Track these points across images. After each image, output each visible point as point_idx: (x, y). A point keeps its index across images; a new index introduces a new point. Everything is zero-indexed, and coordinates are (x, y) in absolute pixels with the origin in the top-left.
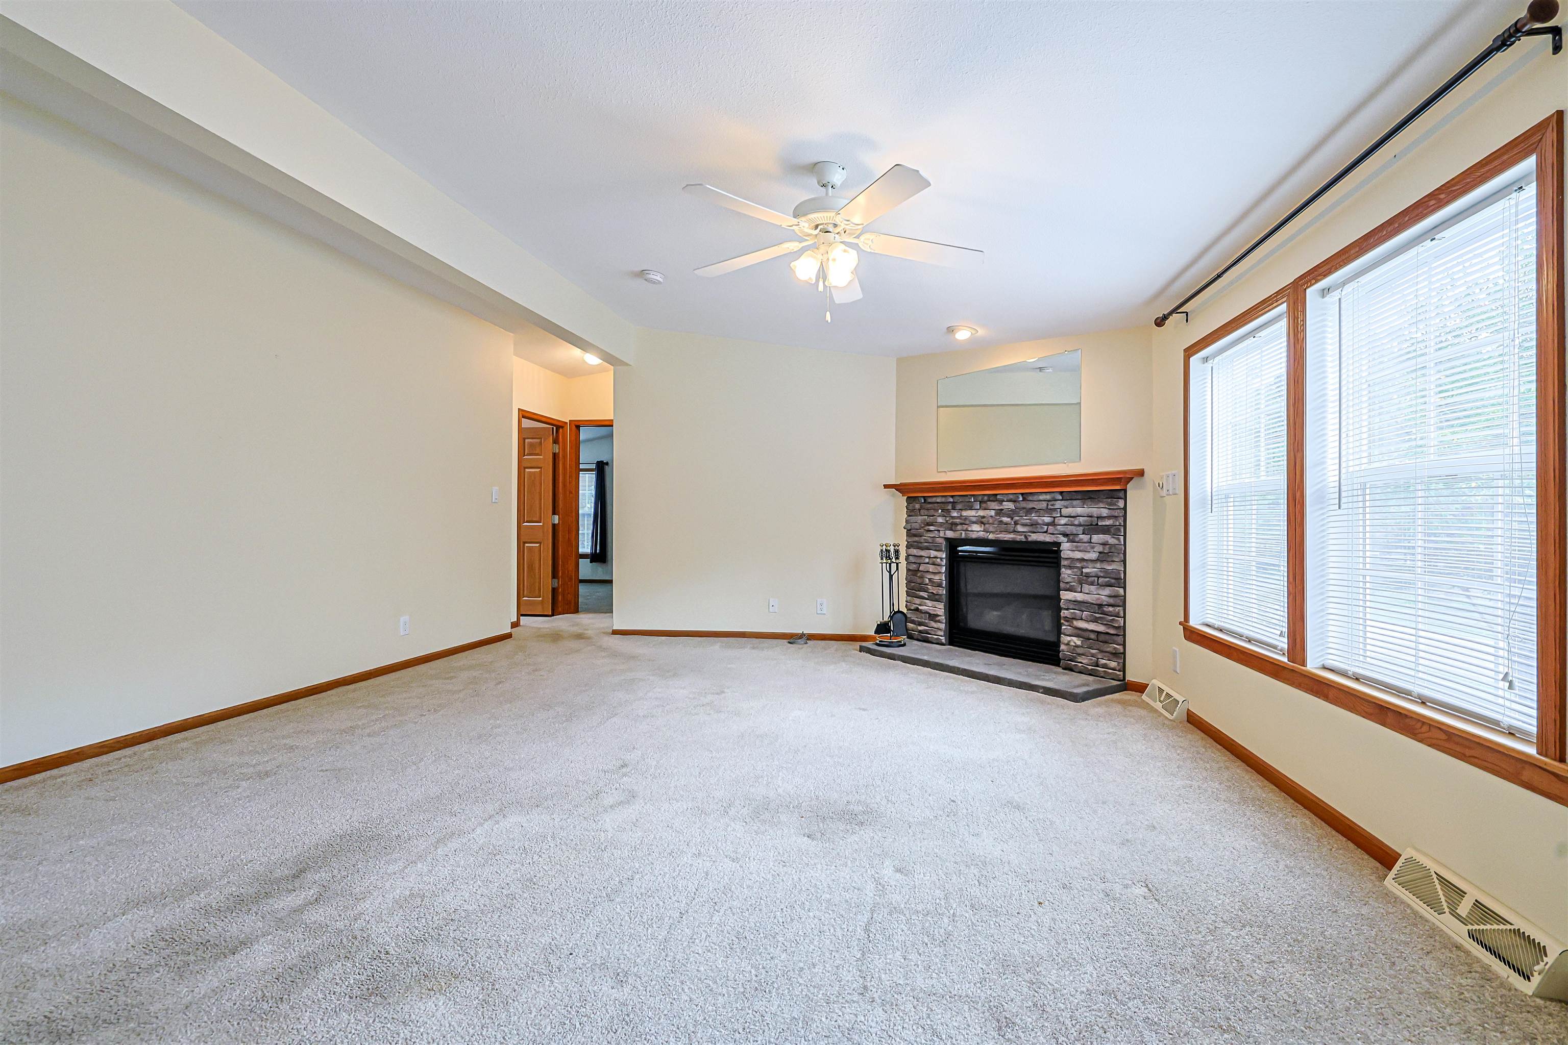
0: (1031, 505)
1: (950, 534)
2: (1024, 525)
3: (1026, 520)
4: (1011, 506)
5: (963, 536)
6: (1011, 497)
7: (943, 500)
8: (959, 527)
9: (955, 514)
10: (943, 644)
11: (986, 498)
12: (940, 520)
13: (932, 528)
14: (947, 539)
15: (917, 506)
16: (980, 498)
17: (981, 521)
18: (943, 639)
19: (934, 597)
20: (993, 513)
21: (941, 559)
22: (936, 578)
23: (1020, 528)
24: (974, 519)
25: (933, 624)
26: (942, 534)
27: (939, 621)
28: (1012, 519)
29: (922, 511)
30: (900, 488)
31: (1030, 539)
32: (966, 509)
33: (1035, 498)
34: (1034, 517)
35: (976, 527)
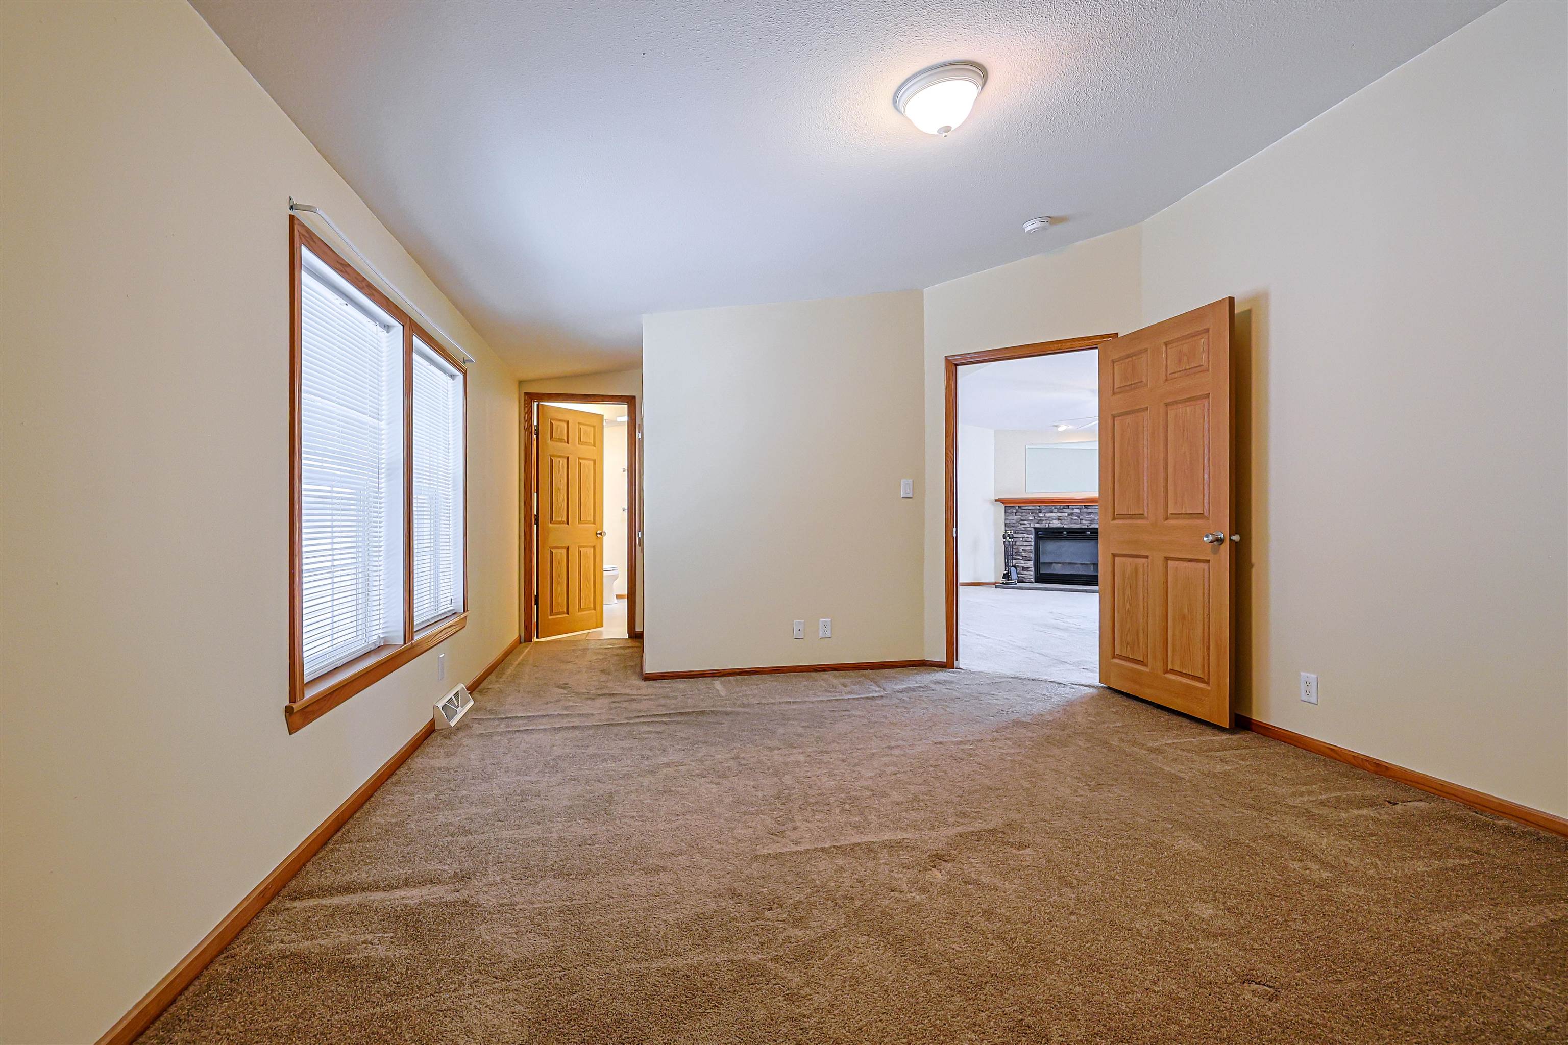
0: (1089, 511)
1: (1037, 526)
2: (1086, 520)
3: (1088, 518)
4: (1078, 511)
5: (1047, 526)
6: (1078, 507)
7: (1033, 508)
8: (1044, 522)
9: (1041, 515)
10: (1033, 583)
11: (1062, 507)
12: (1031, 518)
13: (1026, 522)
14: (1035, 528)
15: (1014, 511)
16: (1058, 507)
17: (1059, 519)
18: (1033, 580)
19: (1026, 559)
20: (1066, 515)
21: (1031, 538)
22: (1028, 548)
23: (1084, 522)
24: (1054, 518)
25: (1026, 573)
26: (1032, 525)
27: (1031, 571)
28: (1079, 517)
29: (1017, 514)
30: (1002, 501)
31: (1091, 527)
32: (1048, 513)
33: (1093, 507)
34: (1092, 516)
35: (1055, 522)
